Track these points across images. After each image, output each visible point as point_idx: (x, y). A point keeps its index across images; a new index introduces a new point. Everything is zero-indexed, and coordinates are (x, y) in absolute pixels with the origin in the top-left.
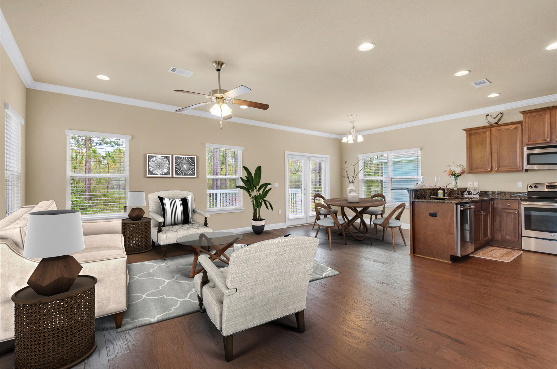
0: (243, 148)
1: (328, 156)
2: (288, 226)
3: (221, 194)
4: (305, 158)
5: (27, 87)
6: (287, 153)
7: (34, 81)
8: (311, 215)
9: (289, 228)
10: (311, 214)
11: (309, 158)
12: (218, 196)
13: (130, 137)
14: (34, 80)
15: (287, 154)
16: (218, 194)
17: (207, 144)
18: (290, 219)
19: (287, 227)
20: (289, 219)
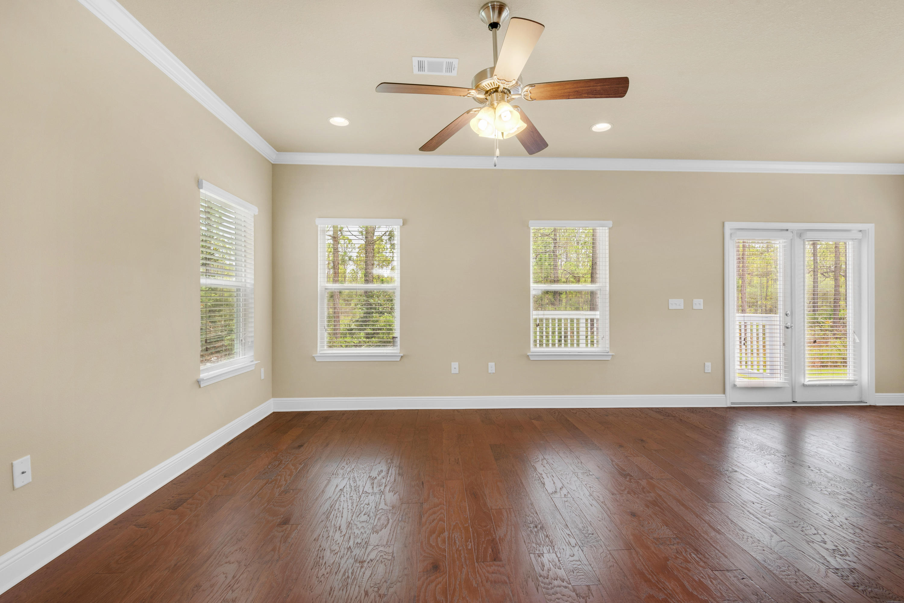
0: (610, 223)
1: (870, 227)
2: (732, 403)
3: (587, 320)
4: (789, 234)
5: (272, 163)
6: (729, 226)
7: (277, 153)
8: (806, 383)
9: (734, 408)
10: (807, 380)
11: (801, 234)
12: (581, 325)
13: (401, 221)
14: (278, 151)
15: (731, 229)
16: (581, 321)
17: (531, 222)
18: (738, 386)
19: (729, 405)
20: (735, 386)
